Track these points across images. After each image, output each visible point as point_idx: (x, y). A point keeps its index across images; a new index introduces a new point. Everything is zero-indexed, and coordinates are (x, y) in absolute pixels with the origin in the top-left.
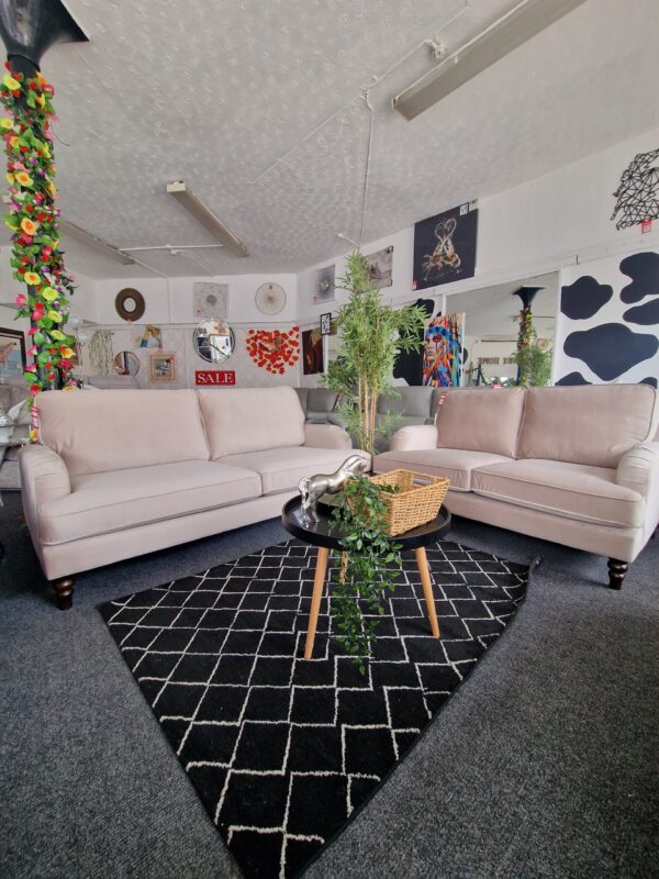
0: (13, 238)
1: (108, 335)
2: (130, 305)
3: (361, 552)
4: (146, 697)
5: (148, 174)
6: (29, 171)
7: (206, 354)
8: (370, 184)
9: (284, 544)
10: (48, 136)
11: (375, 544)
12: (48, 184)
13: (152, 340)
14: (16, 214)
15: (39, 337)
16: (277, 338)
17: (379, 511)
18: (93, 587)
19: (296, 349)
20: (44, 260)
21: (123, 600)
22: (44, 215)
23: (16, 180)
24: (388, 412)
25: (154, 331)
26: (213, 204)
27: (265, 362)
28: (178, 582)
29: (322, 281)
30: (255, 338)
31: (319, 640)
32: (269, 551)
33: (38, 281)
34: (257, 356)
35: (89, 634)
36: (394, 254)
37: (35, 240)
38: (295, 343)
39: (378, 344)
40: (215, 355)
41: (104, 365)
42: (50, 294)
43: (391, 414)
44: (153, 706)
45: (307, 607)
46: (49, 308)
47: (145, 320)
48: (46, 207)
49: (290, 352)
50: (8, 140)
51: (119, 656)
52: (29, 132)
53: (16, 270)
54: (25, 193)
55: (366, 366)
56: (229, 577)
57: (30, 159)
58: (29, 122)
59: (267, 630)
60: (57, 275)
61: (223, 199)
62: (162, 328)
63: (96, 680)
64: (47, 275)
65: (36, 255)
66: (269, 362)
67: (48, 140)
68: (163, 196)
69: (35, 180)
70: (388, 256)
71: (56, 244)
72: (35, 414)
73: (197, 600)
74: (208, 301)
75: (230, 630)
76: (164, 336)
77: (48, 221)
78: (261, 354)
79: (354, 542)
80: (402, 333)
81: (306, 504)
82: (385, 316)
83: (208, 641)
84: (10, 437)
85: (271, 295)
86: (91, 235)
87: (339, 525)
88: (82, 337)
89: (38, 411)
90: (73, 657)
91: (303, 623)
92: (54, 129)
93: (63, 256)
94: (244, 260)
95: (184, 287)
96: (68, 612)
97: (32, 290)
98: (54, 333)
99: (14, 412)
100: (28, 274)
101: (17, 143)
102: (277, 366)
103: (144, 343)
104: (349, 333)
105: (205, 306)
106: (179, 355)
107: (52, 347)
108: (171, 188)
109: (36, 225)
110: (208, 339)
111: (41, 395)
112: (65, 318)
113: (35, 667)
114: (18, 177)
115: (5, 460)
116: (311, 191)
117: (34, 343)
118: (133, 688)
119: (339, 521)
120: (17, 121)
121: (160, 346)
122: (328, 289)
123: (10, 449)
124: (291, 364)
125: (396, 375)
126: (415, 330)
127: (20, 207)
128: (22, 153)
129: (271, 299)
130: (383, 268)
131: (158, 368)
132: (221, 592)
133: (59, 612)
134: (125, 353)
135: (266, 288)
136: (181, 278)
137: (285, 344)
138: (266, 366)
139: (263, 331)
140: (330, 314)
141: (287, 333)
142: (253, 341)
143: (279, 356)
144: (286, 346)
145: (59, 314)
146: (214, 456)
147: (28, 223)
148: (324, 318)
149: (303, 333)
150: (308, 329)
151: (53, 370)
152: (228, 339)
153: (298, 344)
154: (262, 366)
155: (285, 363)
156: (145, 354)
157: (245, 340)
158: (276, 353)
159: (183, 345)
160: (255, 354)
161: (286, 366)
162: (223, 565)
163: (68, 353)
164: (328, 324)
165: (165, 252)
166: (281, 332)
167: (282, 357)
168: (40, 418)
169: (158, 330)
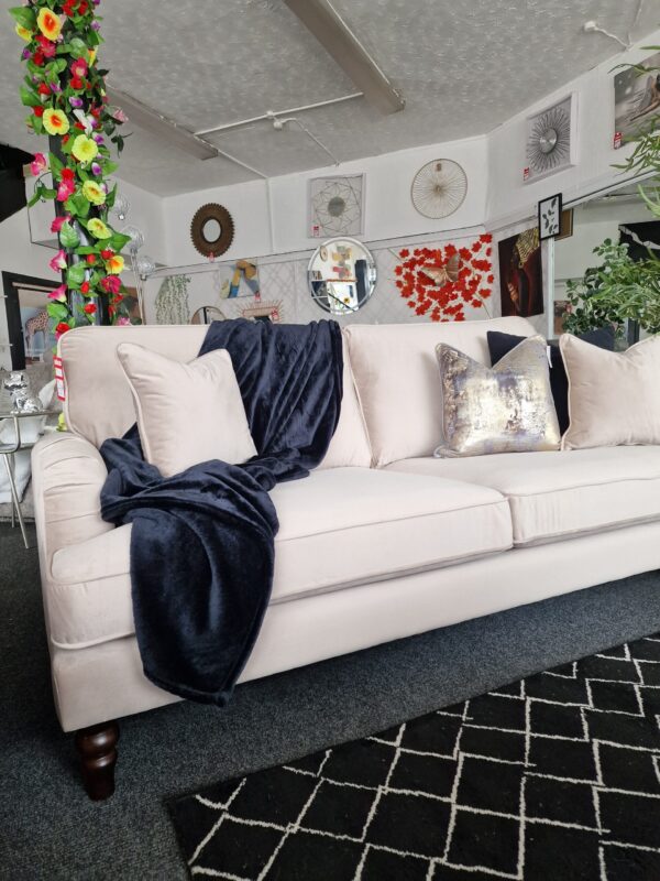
0: (26, 55)
1: (182, 281)
2: (212, 231)
14: (30, 5)
15: (69, 233)
16: (452, 258)
19: (485, 275)
20: (75, 85)
21: (219, 793)
27: (428, 304)
28: (338, 751)
29: (544, 134)
30: (411, 265)
33: (64, 128)
34: (415, 295)
37: (60, 50)
38: (484, 266)
42: (83, 150)
46: (83, 175)
47: (234, 253)
49: (474, 283)
53: (33, 111)
56: (459, 755)
60: (96, 117)
62: (260, 262)
64: (79, 113)
65: (62, 76)
66: (435, 304)
71: (93, 55)
74: (330, 209)
76: (263, 277)
77: (81, 13)
78: (421, 291)
85: (439, 182)
86: (155, 112)
94: (395, 119)
95: (293, 187)
96: (105, 807)
97: (56, 144)
98: (92, 225)
100: (48, 113)
102: (450, 311)
103: (233, 292)
105: (326, 217)
106: (286, 306)
107: (90, 251)
109: (60, 20)
110: (324, 286)
111: (67, 336)
112: (110, 198)
117: (60, 247)
121: (257, 293)
122: (554, 148)
124: (477, 304)
129: (439, 190)
132: (454, 803)
133: (88, 804)
134: (205, 308)
135: (431, 172)
136: (288, 177)
137: (466, 269)
138: (431, 313)
139: (425, 250)
140: (560, 195)
141: (469, 247)
142: (408, 270)
143: (454, 292)
144: (467, 272)
145: (100, 188)
146: (381, 459)
147: (47, 18)
148: (546, 207)
149: (501, 244)
150: (510, 234)
151: (93, 296)
152: (353, 284)
153: (490, 265)
154: (423, 313)
155: (464, 303)
156: (235, 308)
157: (394, 268)
158: (448, 287)
159: (292, 288)
160: (412, 293)
161: (467, 308)
162: (433, 715)
163: (117, 264)
164: (556, 215)
165: (264, 127)
166: (458, 247)
167: (460, 293)
168: (66, 377)
169: (254, 266)
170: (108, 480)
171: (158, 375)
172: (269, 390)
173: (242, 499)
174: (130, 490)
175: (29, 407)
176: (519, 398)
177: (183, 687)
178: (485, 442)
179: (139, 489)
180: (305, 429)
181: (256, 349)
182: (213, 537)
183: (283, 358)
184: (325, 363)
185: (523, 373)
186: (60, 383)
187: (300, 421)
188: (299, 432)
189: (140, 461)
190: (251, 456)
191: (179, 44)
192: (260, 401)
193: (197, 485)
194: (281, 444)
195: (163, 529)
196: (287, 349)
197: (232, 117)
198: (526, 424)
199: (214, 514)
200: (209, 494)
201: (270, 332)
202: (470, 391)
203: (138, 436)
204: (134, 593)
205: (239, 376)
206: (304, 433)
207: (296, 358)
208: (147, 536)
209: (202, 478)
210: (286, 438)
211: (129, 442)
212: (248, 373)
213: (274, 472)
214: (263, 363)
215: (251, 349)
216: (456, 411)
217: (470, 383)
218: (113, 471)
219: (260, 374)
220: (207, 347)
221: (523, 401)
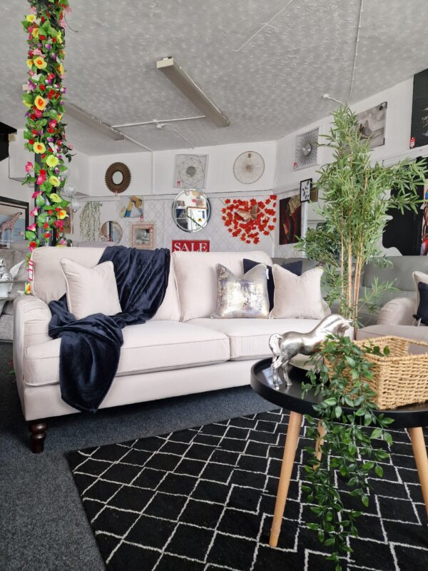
0: (27, 114)
1: (98, 205)
2: (118, 178)
3: (340, 420)
4: (101, 552)
5: (141, 53)
6: (44, 56)
7: (184, 225)
8: (361, 37)
9: (251, 416)
10: (62, 25)
11: (357, 414)
12: (59, 66)
13: (134, 211)
14: (32, 93)
15: (40, 199)
16: (254, 206)
17: (362, 375)
18: (64, 435)
19: (272, 218)
20: (50, 132)
21: (88, 451)
22: (53, 92)
23: (34, 65)
24: (376, 282)
25: (136, 201)
26: (197, 77)
27: (240, 231)
28: (141, 440)
29: (305, 145)
30: (231, 208)
31: (287, 529)
32: (234, 421)
33: (43, 150)
35: (55, 479)
36: (388, 111)
37: (45, 115)
38: (271, 212)
39: (366, 205)
40: (191, 226)
41: (91, 233)
42: (52, 162)
43: (379, 283)
44: (107, 562)
45: (274, 487)
46: (50, 173)
47: (130, 192)
48: (55, 86)
49: (265, 222)
50: (30, 31)
51: (80, 506)
52: (47, 23)
53: (28, 141)
54: (40, 75)
55: (351, 228)
56: (192, 443)
57: (46, 45)
58: (48, 15)
59: (228, 505)
60: (58, 144)
61: (208, 71)
62: (144, 198)
63: (57, 525)
64: (51, 144)
65: (44, 127)
66: (243, 231)
67: (61, 28)
68: (153, 73)
69: (48, 63)
70: (381, 113)
71: (60, 117)
72: (31, 267)
73: (157, 461)
74: (187, 172)
75: (189, 498)
76: (146, 206)
77: (56, 97)
78: (236, 223)
79: (332, 408)
80: (395, 192)
81: (277, 364)
82: (376, 174)
83: (167, 506)
84: (9, 293)
85: (249, 164)
86: (90, 115)
87: (314, 388)
88: (75, 204)
89: (34, 265)
90: (39, 498)
91: (269, 506)
92: (67, 19)
93: (65, 127)
94: (224, 130)
95: (167, 158)
96: (39, 455)
97: (39, 158)
98: (52, 196)
99: (14, 270)
100: (36, 144)
101: (36, 34)
102: (252, 236)
103: (127, 214)
104: (332, 192)
105: (185, 177)
106: (158, 225)
107: (50, 208)
108: (160, 64)
109: (46, 101)
110: (185, 211)
111: (37, 250)
112: (63, 183)
113: (6, 502)
114: (35, 61)
115: (3, 313)
116: (296, 52)
117: (36, 205)
118: (89, 541)
119: (314, 383)
120: (39, 15)
121: (142, 216)
122: (310, 153)
123: (8, 303)
124: (266, 233)
125: (387, 244)
126: (413, 187)
127: (35, 87)
128: (40, 41)
129: (249, 168)
130: (374, 127)
131: (138, 238)
132: (183, 457)
133: (32, 454)
134: (110, 222)
135: (245, 157)
136: (165, 152)
137: (261, 213)
138: (241, 236)
139: (239, 201)
140: (311, 180)
141: (264, 201)
142: (229, 211)
143: (254, 226)
144: (262, 215)
145: (58, 179)
146: (185, 317)
147: (40, 100)
148: (304, 184)
149: (281, 201)
150: (286, 197)
151: (49, 229)
152: (205, 210)
153: (274, 212)
154: (236, 236)
155: (259, 232)
156: (128, 223)
157: (221, 209)
158: (251, 222)
159: (163, 215)
160: (231, 224)
161: (261, 236)
162: (187, 430)
163: (62, 214)
164: (309, 190)
165: (152, 127)
166: (258, 201)
167: (257, 227)
168: (34, 270)
169: (141, 201)
170: (52, 319)
171: (78, 273)
172: (131, 281)
173: (109, 330)
174: (62, 324)
175: (5, 277)
176: (250, 293)
177: (77, 405)
178: (233, 312)
179: (65, 324)
180: (147, 301)
181: (126, 261)
182: (95, 345)
183: (140, 266)
184: (160, 269)
185: (253, 281)
186: (31, 272)
187: (145, 297)
188: (144, 302)
189: (65, 311)
190: (118, 312)
191: (106, 85)
192: (126, 286)
193: (90, 323)
194: (134, 307)
195: (74, 340)
196: (142, 262)
197: (133, 121)
198: (252, 305)
199: (96, 336)
200: (95, 328)
201: (135, 254)
202: (228, 288)
203: (66, 300)
204: (60, 365)
205: (116, 275)
206: (146, 303)
207: (146, 266)
208: (67, 343)
209: (93, 320)
210: (137, 305)
211: (62, 302)
212: (121, 273)
213: (127, 320)
214: (129, 268)
215: (124, 261)
216: (222, 296)
217: (228, 284)
218: (54, 315)
219: (127, 274)
220: (103, 260)
221: (252, 294)
